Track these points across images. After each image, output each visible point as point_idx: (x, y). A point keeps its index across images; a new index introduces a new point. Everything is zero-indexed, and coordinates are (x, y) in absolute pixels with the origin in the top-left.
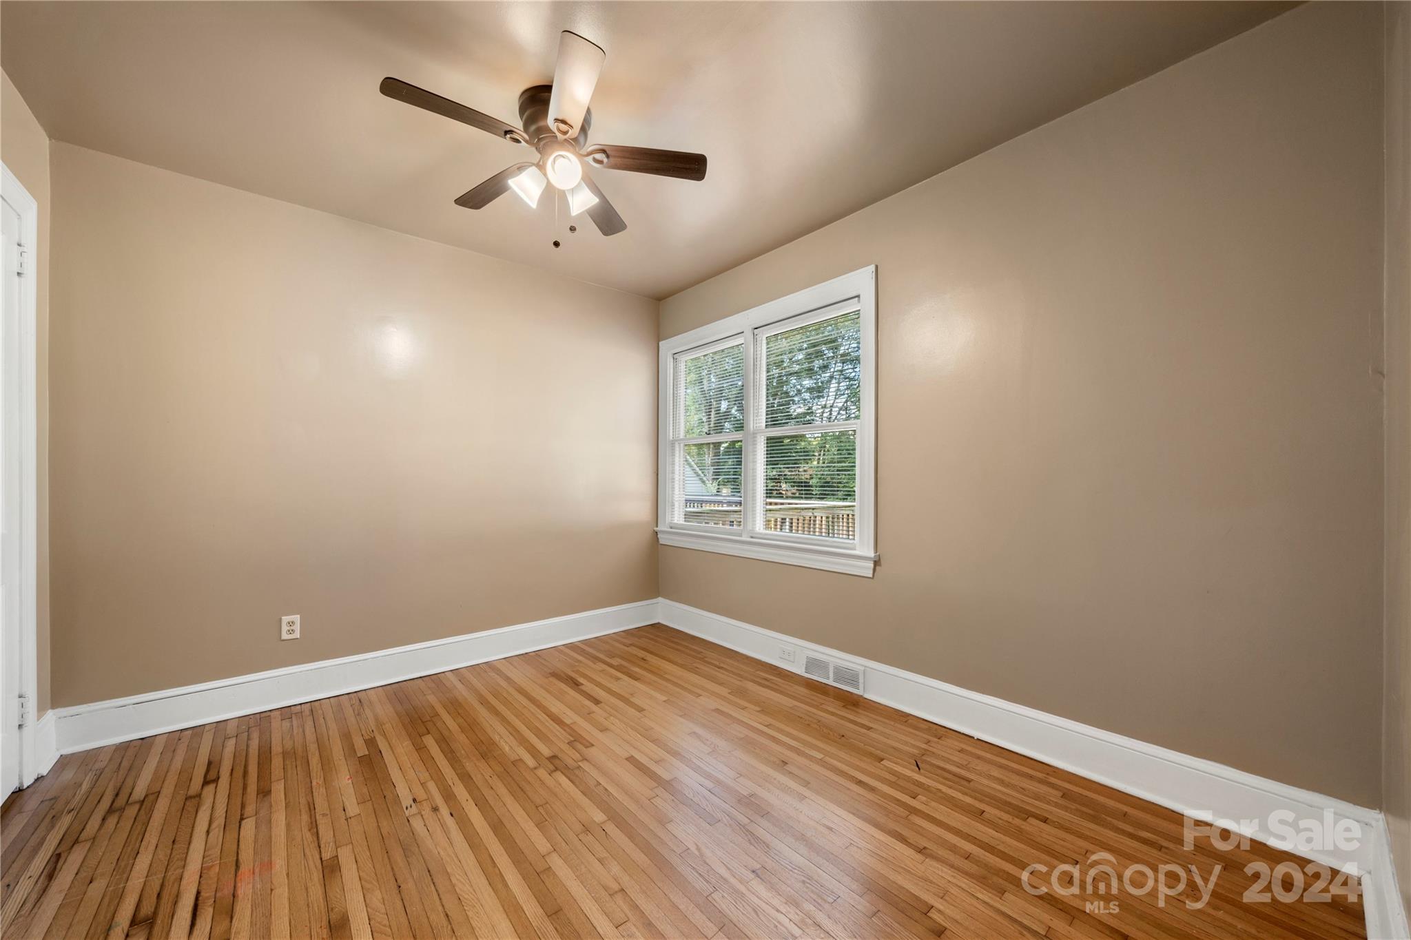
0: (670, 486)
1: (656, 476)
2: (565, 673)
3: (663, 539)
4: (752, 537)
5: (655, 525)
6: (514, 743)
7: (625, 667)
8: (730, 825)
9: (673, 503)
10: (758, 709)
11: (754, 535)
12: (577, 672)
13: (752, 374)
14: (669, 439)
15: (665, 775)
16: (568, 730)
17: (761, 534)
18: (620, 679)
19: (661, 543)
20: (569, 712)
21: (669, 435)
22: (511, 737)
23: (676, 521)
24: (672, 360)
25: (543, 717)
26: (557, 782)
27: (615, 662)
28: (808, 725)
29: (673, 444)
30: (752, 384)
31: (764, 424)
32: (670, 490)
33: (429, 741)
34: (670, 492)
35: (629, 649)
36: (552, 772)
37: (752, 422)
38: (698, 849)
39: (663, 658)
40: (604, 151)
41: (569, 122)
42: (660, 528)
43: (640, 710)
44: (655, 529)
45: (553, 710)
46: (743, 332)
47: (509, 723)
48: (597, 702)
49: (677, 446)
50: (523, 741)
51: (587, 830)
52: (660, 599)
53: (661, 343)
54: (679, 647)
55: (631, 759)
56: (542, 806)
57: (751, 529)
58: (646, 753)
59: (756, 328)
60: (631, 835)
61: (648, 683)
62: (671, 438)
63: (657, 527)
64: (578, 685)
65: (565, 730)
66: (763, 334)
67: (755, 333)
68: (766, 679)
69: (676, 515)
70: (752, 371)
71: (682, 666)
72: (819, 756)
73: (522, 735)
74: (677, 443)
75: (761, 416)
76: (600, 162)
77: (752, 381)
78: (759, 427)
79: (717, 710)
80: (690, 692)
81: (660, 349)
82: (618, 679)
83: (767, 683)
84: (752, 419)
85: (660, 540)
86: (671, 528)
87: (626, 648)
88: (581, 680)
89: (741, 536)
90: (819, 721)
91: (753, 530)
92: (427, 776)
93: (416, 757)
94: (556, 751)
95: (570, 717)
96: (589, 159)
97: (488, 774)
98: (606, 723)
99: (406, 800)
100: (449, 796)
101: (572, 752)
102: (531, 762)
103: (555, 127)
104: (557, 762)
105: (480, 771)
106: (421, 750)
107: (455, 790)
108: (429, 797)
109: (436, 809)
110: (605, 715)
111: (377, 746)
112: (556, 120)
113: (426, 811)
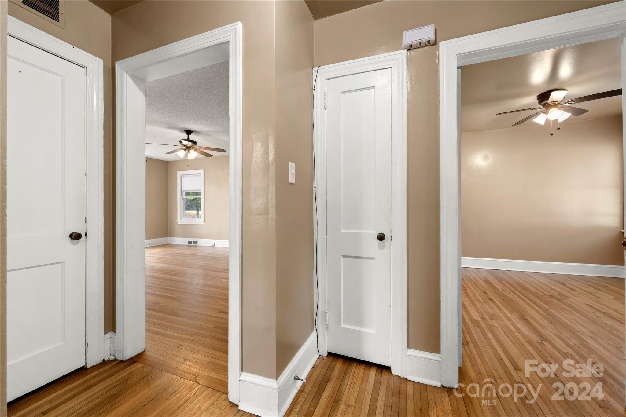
2: (559, 281)
6: (535, 289)
7: (593, 286)
18: (589, 288)
26: (553, 300)
27: (588, 284)
35: (598, 282)
40: (572, 101)
41: (556, 101)
43: (598, 297)
45: (553, 287)
50: (538, 290)
51: (563, 309)
55: (588, 304)
56: (547, 301)
65: (557, 292)
76: (571, 103)
88: (568, 284)
92: (505, 287)
93: (500, 283)
94: (552, 295)
95: (559, 290)
96: (566, 104)
97: (526, 292)
98: (578, 296)
99: (500, 289)
100: (513, 292)
101: (559, 296)
102: (542, 294)
103: (551, 103)
104: (553, 297)
105: (523, 291)
106: (502, 283)
107: (515, 292)
108: (507, 291)
109: (510, 293)
110: (578, 294)
111: (487, 279)
112: (551, 102)
113: (507, 292)
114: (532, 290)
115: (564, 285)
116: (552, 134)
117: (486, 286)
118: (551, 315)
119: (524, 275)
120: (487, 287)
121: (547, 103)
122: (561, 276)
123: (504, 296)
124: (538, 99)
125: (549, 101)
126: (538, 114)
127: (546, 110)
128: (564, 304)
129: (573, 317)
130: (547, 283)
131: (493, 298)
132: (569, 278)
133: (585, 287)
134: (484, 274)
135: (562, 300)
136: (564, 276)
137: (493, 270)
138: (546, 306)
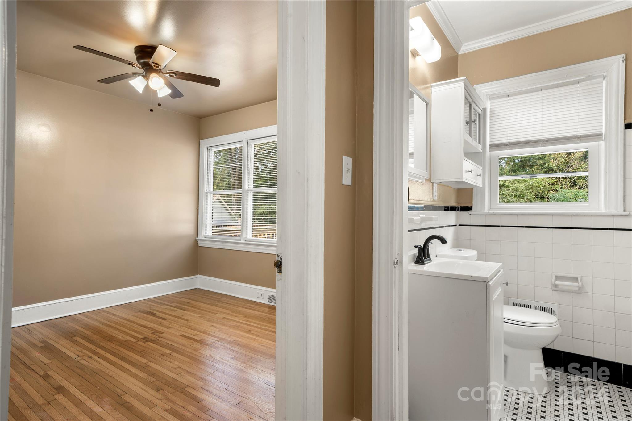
0: (205, 216)
1: (197, 211)
2: (146, 311)
3: (201, 244)
4: (246, 241)
5: (196, 236)
6: (124, 336)
7: (179, 306)
8: (224, 349)
9: (206, 224)
10: (243, 316)
11: (246, 240)
12: (153, 310)
13: (247, 162)
14: (205, 191)
15: (198, 339)
16: (151, 329)
17: (250, 239)
18: (176, 310)
19: (199, 246)
20: (150, 323)
21: (205, 190)
22: (122, 334)
23: (208, 234)
24: (207, 150)
25: (137, 326)
26: (148, 344)
27: (174, 305)
28: (264, 319)
29: (207, 194)
30: (247, 167)
31: (252, 186)
32: (205, 218)
33: (77, 339)
34: (205, 219)
35: (181, 299)
36: (145, 342)
37: (246, 185)
38: (210, 355)
39: (199, 302)
40: (174, 73)
41: (159, 64)
42: (199, 238)
43: (187, 320)
44: (197, 238)
45: (142, 323)
46: (242, 141)
47: (119, 329)
48: (165, 319)
49: (209, 195)
50: (128, 334)
51: (163, 355)
52: (198, 276)
53: (201, 141)
54: (209, 297)
55: (183, 336)
56: (142, 351)
57: (245, 237)
58: (190, 333)
59: (249, 140)
60: (183, 355)
61: (192, 311)
62: (206, 191)
63: (197, 237)
64: (154, 314)
65: (149, 330)
66: (252, 143)
67: (248, 143)
68: (249, 306)
69: (207, 231)
70: (247, 160)
71: (208, 304)
72: (265, 328)
73: (127, 333)
74: (209, 194)
75: (251, 182)
76: (172, 76)
77: (247, 165)
78: (250, 187)
79: (224, 318)
80: (212, 313)
81: (200, 144)
82: (175, 311)
83: (250, 307)
84: (246, 184)
85: (199, 244)
86: (205, 238)
87: (179, 299)
88: (155, 312)
89: (240, 241)
90: (269, 318)
91: (246, 238)
92: (81, 349)
93: (72, 344)
94: (146, 336)
95: (151, 325)
96: (168, 75)
97: (113, 345)
98: (170, 326)
99: (74, 356)
100: (95, 353)
101: (154, 336)
102: (134, 340)
103: (153, 65)
104: (147, 339)
105: (109, 345)
106: (74, 342)
107: (98, 351)
108: (85, 354)
109: (90, 357)
110: (169, 323)
111: (48, 343)
112: (153, 63)
113: (86, 358)
114: (120, 337)
115: (153, 314)
116: (152, 110)
117: (46, 361)
118: (153, 375)
119: (104, 313)
120: (49, 361)
121: (148, 63)
122: (146, 302)
123: (82, 368)
124: (136, 53)
125: (151, 61)
126: (134, 75)
127: (146, 73)
128: (162, 346)
129: (176, 363)
130: (135, 319)
131: (64, 383)
132: (155, 302)
133: (172, 310)
134: (42, 334)
135: (158, 340)
136: (150, 302)
137: (56, 320)
138: (144, 361)
